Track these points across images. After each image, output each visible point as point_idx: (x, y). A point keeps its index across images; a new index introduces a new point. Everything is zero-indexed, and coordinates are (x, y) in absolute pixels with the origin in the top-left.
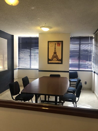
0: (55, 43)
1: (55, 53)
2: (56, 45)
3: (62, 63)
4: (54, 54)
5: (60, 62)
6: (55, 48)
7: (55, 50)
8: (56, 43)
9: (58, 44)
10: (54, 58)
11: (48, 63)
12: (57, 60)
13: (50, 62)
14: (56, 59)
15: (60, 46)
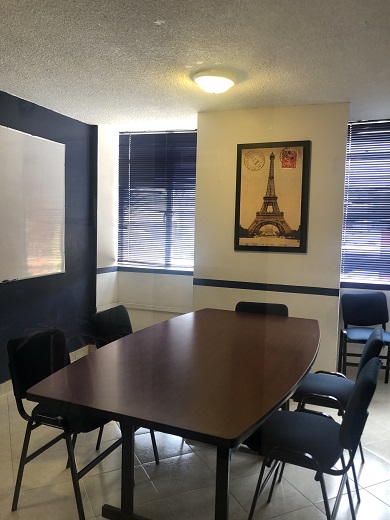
0: (268, 152)
1: (270, 200)
2: (278, 162)
3: (302, 249)
4: (266, 205)
5: (296, 243)
6: (271, 178)
7: (271, 188)
8: (277, 152)
9: (285, 155)
10: (267, 223)
11: (238, 248)
12: (281, 234)
13: (243, 241)
14: (275, 229)
15: (293, 166)
